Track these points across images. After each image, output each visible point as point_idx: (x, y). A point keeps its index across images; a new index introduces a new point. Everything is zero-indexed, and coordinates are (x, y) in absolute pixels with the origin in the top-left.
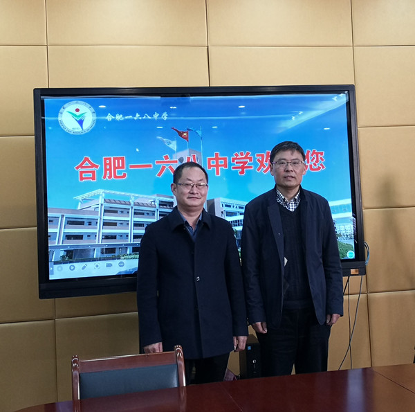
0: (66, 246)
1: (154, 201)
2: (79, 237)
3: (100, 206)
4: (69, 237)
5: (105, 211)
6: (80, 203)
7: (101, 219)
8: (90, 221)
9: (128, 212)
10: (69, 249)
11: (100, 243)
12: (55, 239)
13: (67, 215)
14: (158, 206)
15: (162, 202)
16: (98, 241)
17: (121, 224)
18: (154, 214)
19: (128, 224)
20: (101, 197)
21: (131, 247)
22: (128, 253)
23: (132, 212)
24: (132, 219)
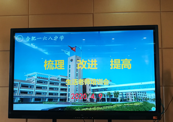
0: (21, 96)
1: (59, 78)
2: (26, 93)
3: (35, 79)
4: (22, 92)
5: (37, 82)
6: (27, 78)
7: (35, 85)
8: (31, 86)
9: (47, 83)
10: (22, 97)
11: (34, 96)
12: (16, 93)
13: (21, 83)
14: (60, 80)
15: (62, 79)
16: (34, 95)
17: (44, 88)
18: (58, 84)
19: (47, 88)
20: (36, 76)
21: (48, 99)
22: (46, 101)
23: (48, 83)
24: (48, 86)
